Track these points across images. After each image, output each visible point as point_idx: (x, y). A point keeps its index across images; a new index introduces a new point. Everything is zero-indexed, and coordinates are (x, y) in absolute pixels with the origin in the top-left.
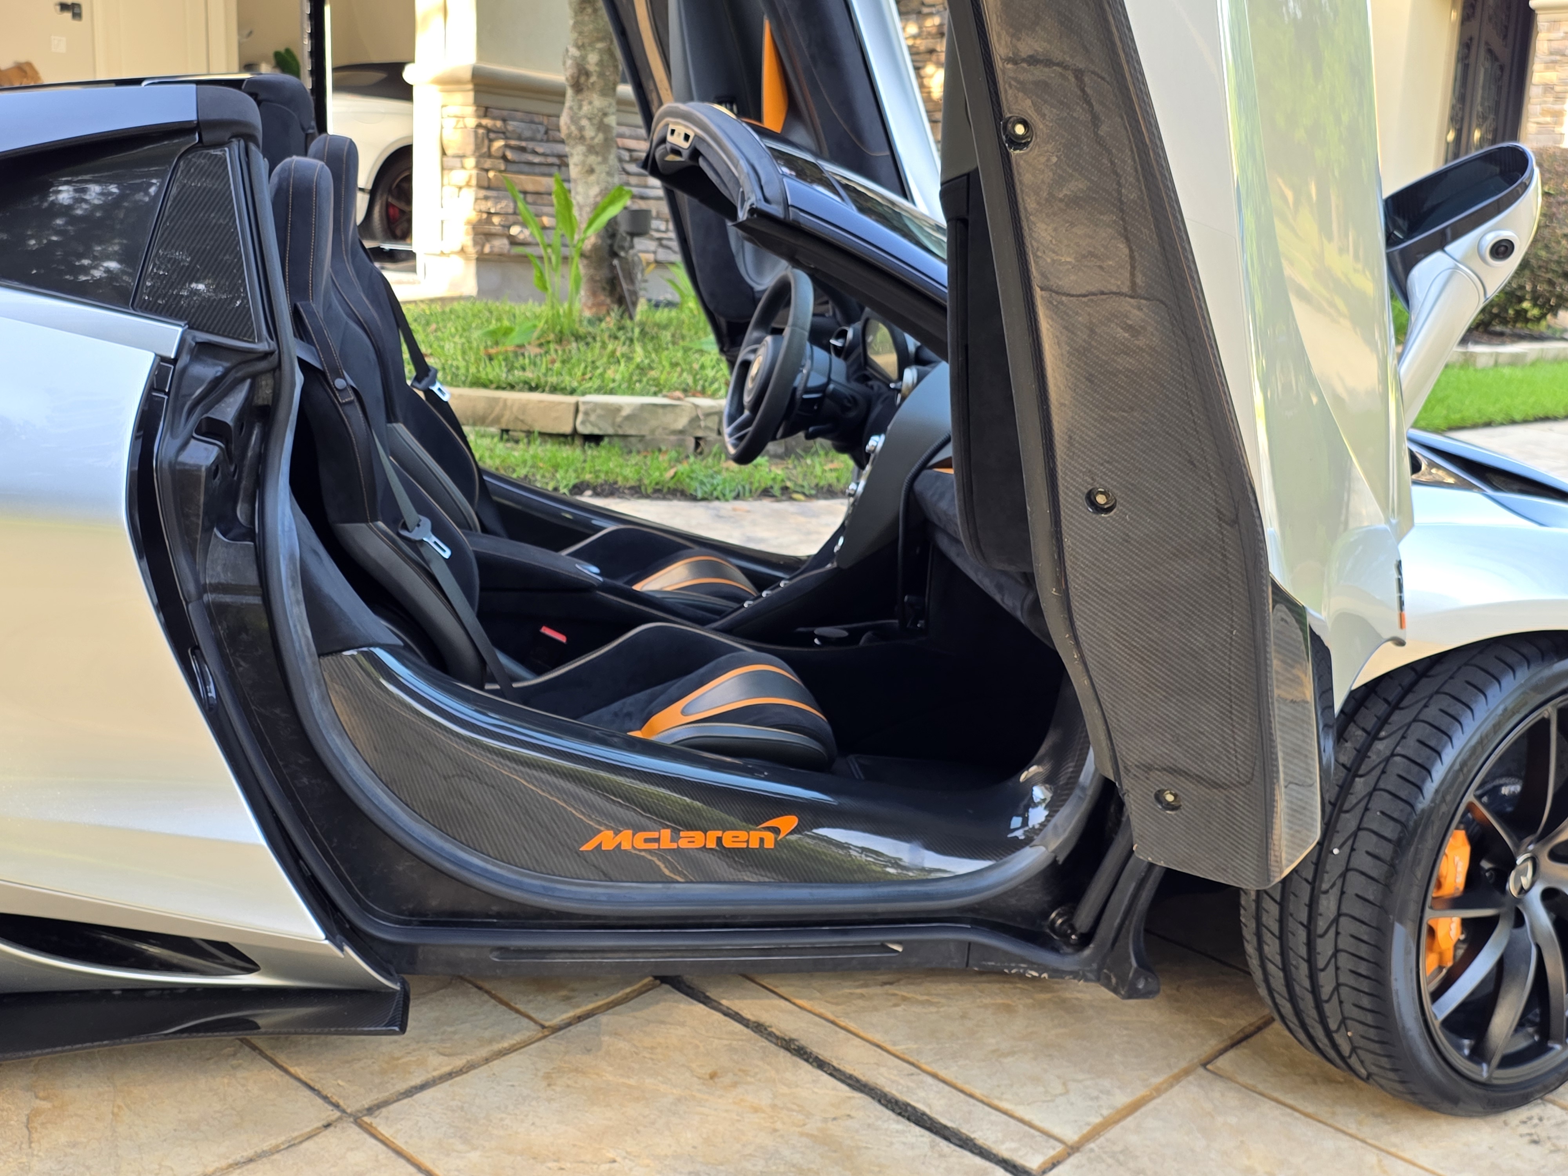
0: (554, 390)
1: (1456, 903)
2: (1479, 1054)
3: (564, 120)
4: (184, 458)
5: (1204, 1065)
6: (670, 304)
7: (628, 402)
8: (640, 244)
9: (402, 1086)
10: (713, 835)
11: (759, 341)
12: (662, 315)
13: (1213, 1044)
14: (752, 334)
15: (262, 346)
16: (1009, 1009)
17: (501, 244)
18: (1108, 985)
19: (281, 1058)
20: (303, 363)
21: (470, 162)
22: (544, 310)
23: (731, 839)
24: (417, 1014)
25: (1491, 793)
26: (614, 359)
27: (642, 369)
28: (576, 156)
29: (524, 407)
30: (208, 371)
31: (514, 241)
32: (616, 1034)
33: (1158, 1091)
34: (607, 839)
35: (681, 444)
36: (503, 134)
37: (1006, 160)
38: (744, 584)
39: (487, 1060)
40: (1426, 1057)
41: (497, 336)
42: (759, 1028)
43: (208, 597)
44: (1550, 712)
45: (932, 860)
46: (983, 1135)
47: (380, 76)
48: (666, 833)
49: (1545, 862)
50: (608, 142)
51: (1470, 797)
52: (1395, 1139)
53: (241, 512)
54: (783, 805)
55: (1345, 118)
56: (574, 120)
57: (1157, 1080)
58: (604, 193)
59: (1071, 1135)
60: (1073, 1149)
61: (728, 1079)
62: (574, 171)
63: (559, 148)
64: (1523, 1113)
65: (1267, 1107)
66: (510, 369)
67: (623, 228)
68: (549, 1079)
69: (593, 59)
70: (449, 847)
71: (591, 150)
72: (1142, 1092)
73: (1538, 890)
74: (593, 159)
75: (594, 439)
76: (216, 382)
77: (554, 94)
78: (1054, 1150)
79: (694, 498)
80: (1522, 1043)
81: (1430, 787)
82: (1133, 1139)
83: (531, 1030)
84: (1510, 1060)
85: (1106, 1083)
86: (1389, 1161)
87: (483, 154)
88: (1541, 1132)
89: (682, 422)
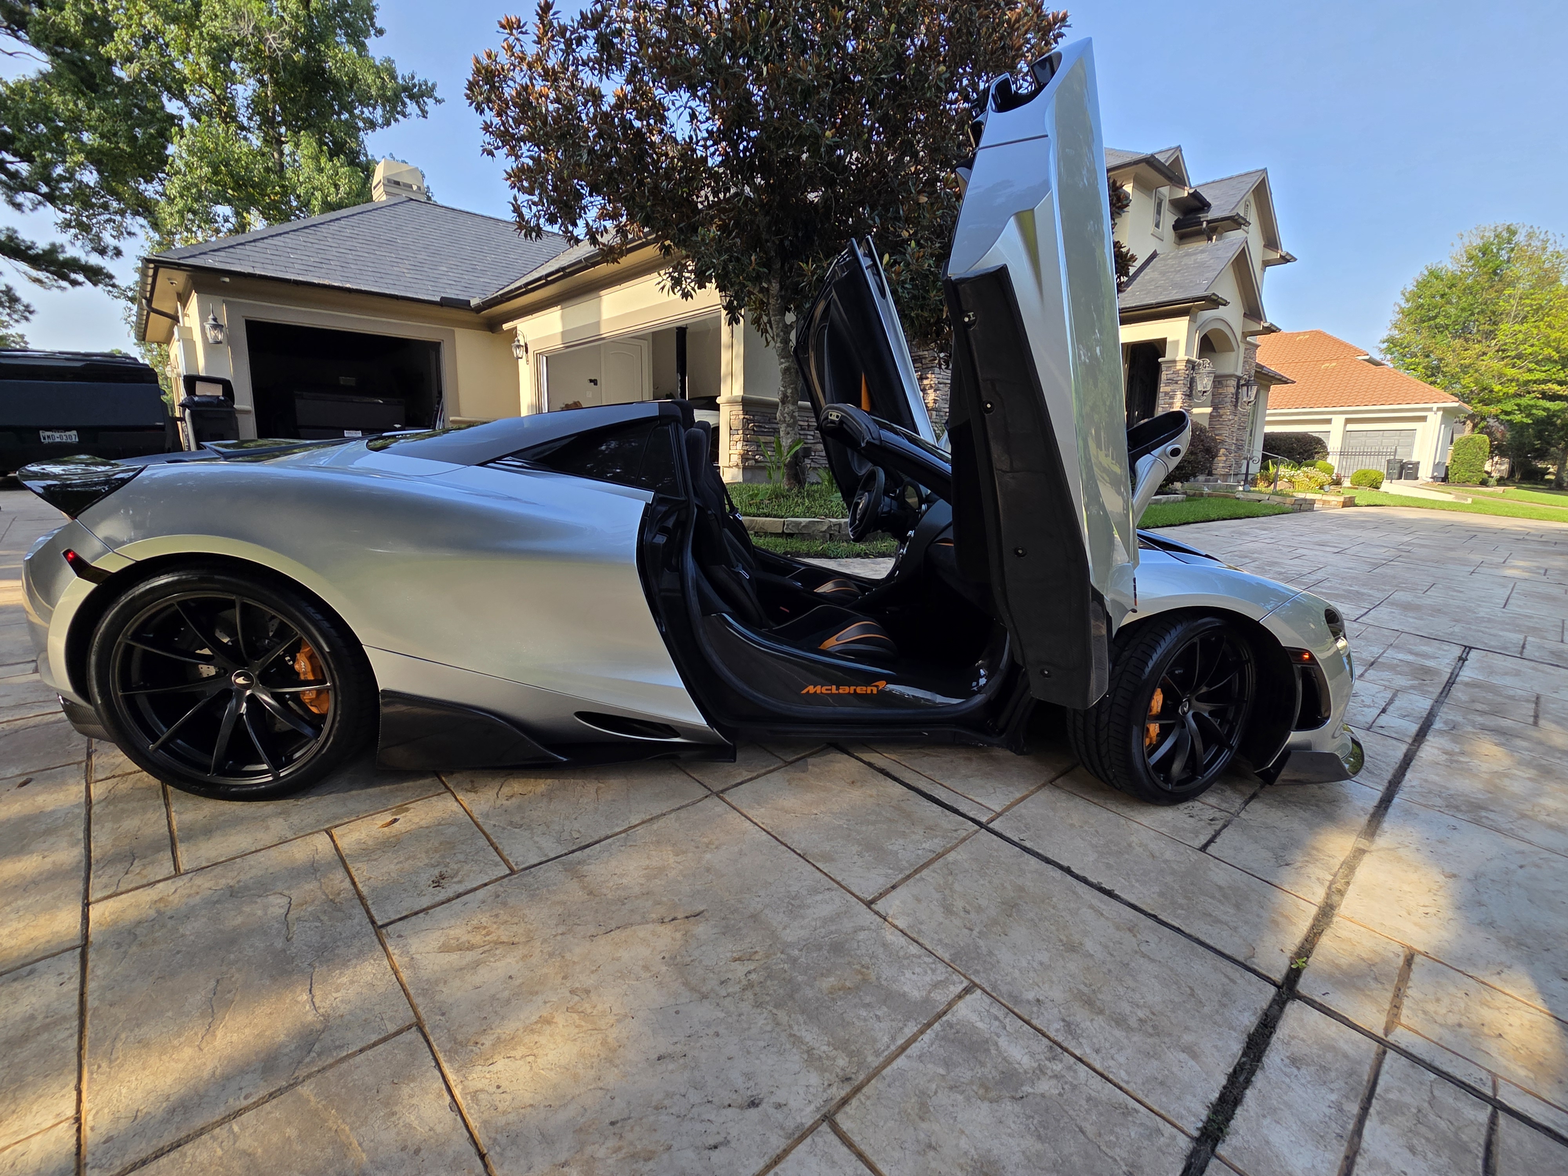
0: (775, 517)
1: (1157, 718)
2: (1167, 780)
3: (778, 414)
4: (655, 541)
5: (1051, 782)
6: (818, 483)
7: (804, 520)
8: (807, 461)
9: (734, 783)
10: (852, 688)
11: (863, 494)
12: (815, 487)
13: (1053, 774)
14: (859, 492)
15: (683, 499)
16: (970, 759)
17: (752, 462)
18: (1011, 750)
19: (688, 771)
20: (697, 506)
21: (741, 432)
22: (770, 486)
23: (859, 690)
24: (739, 756)
25: (1171, 673)
26: (797, 504)
27: (808, 508)
28: (783, 428)
29: (763, 524)
30: (663, 509)
31: (756, 461)
32: (813, 765)
33: (1033, 793)
34: (811, 689)
35: (824, 536)
36: (753, 421)
37: (983, 419)
38: (855, 589)
39: (765, 774)
40: (1146, 781)
41: (752, 497)
42: (870, 765)
43: (663, 594)
44: (1196, 640)
45: (940, 699)
46: (963, 808)
47: (705, 402)
48: (834, 687)
49: (1194, 702)
50: (795, 422)
51: (1164, 674)
52: (1132, 814)
53: (674, 562)
54: (880, 677)
55: (1108, 403)
56: (782, 414)
57: (1032, 788)
58: (793, 441)
59: (998, 809)
60: (999, 815)
61: (859, 784)
62: (782, 434)
63: (775, 426)
64: (1186, 805)
65: (1078, 799)
66: (758, 509)
67: (801, 454)
68: (789, 782)
69: (789, 391)
70: (751, 691)
71: (788, 425)
72: (1027, 793)
73: (1190, 713)
74: (789, 429)
75: (791, 535)
76: (666, 512)
77: (774, 406)
78: (991, 815)
79: (830, 558)
80: (1185, 776)
81: (1147, 670)
82: (1024, 811)
83: (781, 763)
84: (1180, 783)
85: (1011, 789)
86: (1130, 822)
87: (745, 428)
88: (1194, 812)
89: (825, 528)
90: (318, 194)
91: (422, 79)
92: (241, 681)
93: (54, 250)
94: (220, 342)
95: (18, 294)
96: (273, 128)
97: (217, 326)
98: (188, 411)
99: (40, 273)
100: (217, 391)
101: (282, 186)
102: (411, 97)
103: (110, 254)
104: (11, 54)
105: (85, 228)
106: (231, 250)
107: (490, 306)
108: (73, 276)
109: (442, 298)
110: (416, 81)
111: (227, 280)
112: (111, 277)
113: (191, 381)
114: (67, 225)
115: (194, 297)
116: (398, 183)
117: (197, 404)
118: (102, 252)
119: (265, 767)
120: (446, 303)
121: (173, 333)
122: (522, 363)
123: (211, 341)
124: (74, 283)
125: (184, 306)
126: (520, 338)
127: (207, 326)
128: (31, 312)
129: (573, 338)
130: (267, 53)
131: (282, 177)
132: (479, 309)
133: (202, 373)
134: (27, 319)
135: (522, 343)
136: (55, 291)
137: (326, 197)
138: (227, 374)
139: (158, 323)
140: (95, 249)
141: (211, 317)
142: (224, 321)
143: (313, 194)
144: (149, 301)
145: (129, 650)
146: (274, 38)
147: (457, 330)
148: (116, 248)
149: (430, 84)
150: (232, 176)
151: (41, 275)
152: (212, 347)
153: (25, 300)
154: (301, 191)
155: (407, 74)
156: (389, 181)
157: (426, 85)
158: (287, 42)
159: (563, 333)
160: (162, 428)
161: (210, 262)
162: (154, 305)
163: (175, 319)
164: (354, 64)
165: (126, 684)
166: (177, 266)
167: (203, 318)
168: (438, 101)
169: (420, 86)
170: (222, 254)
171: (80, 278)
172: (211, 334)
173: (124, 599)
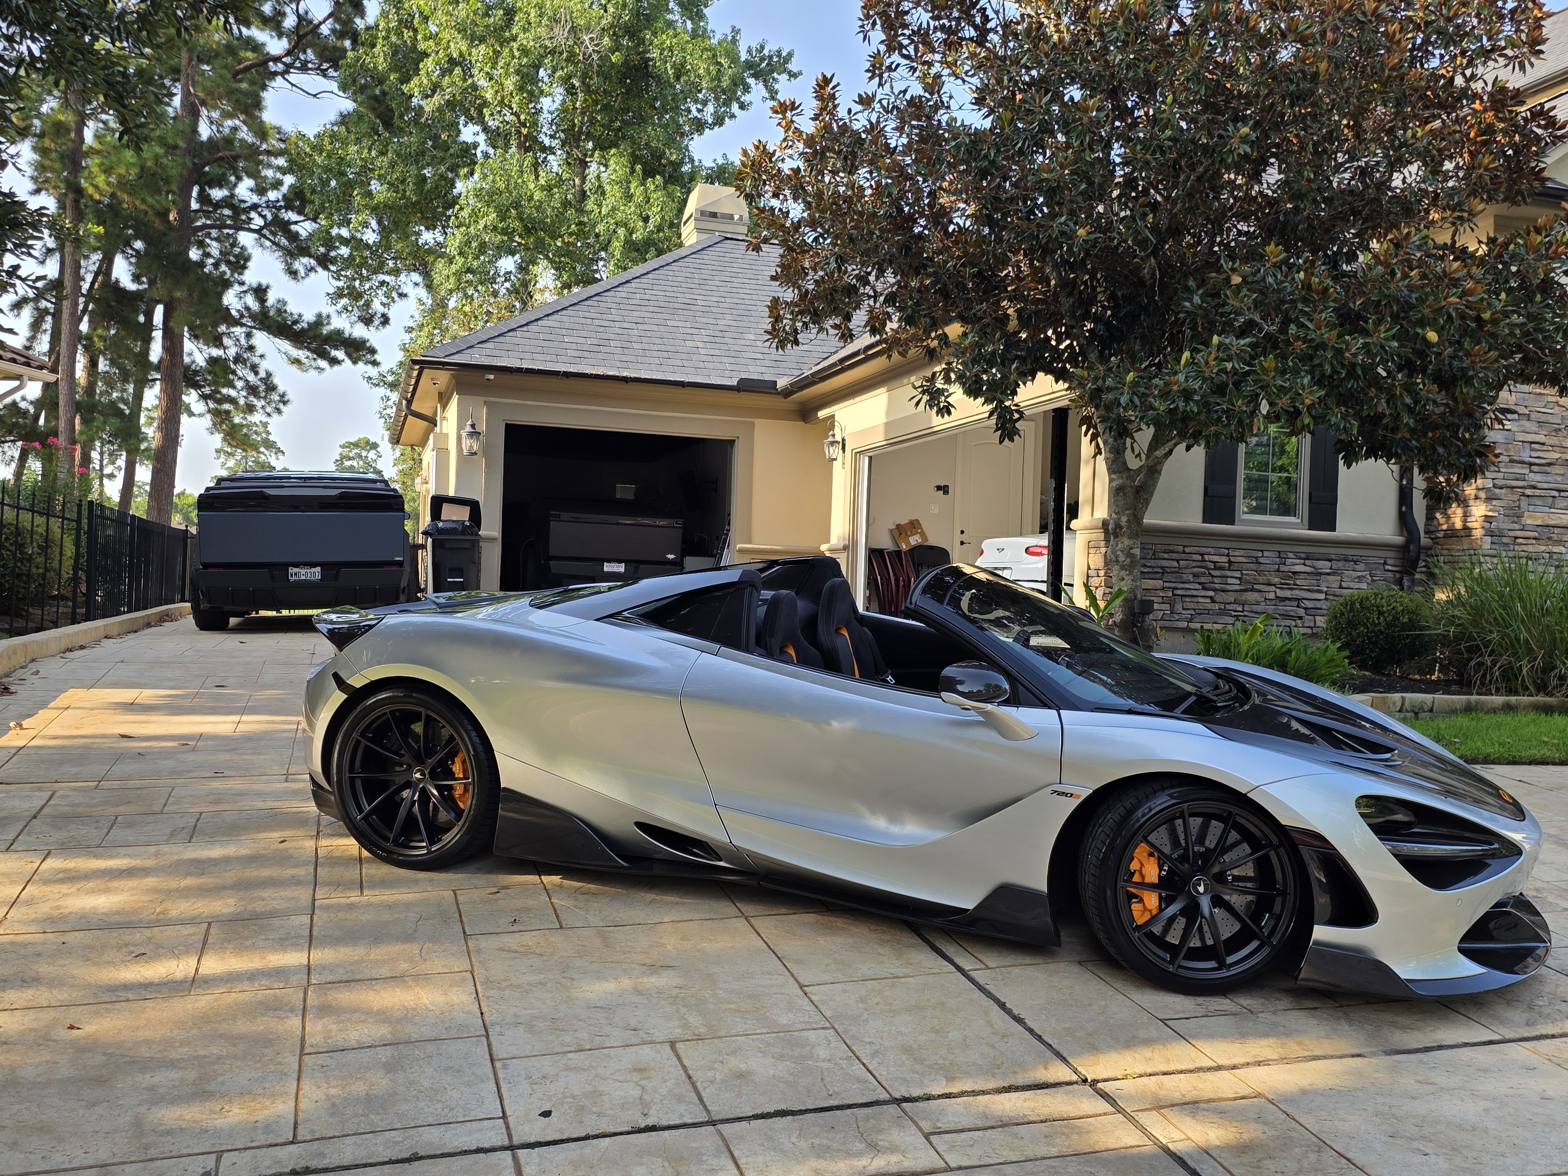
9: (768, 913)
39: (801, 913)
46: (958, 959)
61: (880, 932)
67: (1136, 610)
68: (818, 921)
69: (1124, 519)
82: (1017, 971)
90: (621, 232)
91: (775, 48)
92: (418, 775)
93: (320, 321)
94: (475, 454)
95: (276, 380)
96: (578, 147)
97: (474, 434)
98: (430, 540)
99: (300, 352)
100: (462, 514)
101: (580, 223)
102: (756, 76)
103: (376, 323)
104: (315, 96)
105: (355, 295)
106: (501, 339)
107: (801, 388)
108: (334, 353)
109: (741, 381)
110: (766, 52)
111: (492, 377)
112: (373, 351)
113: (438, 502)
114: (339, 294)
115: (455, 399)
116: (714, 215)
117: (441, 531)
118: (367, 321)
119: (424, 844)
120: (746, 386)
121: (428, 439)
122: (837, 465)
123: (465, 452)
124: (334, 362)
125: (444, 407)
126: (837, 431)
127: (464, 435)
128: (285, 403)
129: (900, 432)
130: (581, 58)
131: (581, 211)
132: (787, 392)
133: (451, 493)
134: (279, 411)
135: (838, 438)
136: (313, 373)
137: (631, 234)
138: (477, 495)
139: (415, 426)
140: (361, 319)
141: (469, 422)
142: (482, 427)
143: (615, 232)
144: (410, 402)
145: (358, 742)
146: (592, 39)
147: (758, 422)
148: (383, 315)
149: (784, 54)
150: (522, 220)
151: (301, 354)
152: (466, 459)
153: (281, 388)
154: (600, 228)
155: (755, 45)
156: (703, 213)
157: (779, 56)
158: (606, 41)
159: (887, 425)
160: (400, 564)
161: (476, 357)
162: (414, 407)
163: (432, 422)
164: (683, 50)
165: (352, 770)
166: (442, 365)
167: (460, 426)
168: (793, 75)
169: (771, 57)
170: (490, 345)
171: (340, 354)
172: (466, 443)
173: (359, 709)
